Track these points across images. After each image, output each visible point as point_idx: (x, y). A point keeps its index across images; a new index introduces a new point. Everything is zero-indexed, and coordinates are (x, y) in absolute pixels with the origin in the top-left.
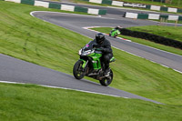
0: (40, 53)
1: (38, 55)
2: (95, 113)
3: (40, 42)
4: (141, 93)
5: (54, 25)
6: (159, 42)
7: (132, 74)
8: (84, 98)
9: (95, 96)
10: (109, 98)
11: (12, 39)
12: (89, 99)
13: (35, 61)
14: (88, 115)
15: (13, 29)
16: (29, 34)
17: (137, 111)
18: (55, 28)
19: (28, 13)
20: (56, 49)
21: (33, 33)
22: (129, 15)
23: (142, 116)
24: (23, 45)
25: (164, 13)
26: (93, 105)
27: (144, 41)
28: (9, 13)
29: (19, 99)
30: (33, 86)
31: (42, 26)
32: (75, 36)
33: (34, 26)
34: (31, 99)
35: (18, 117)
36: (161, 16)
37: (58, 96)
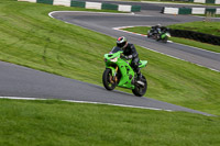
0: (63, 62)
1: (61, 64)
2: (132, 131)
3: (61, 48)
4: (187, 104)
5: (77, 26)
6: (206, 42)
7: (174, 81)
8: (118, 114)
9: (131, 111)
10: (149, 111)
11: (27, 46)
12: (124, 115)
13: (57, 71)
14: (123, 134)
15: (29, 34)
16: (48, 39)
17: (183, 127)
18: (79, 30)
19: (46, 13)
20: (82, 55)
21: (54, 38)
22: (168, 11)
23: (189, 132)
24: (41, 53)
25: (210, 6)
26: (129, 122)
27: (187, 41)
28: (23, 15)
29: (39, 118)
30: (56, 102)
31: (63, 29)
32: (103, 39)
33: (54, 29)
34: (54, 118)
35: (40, 141)
36: (207, 10)
37: (86, 112)
